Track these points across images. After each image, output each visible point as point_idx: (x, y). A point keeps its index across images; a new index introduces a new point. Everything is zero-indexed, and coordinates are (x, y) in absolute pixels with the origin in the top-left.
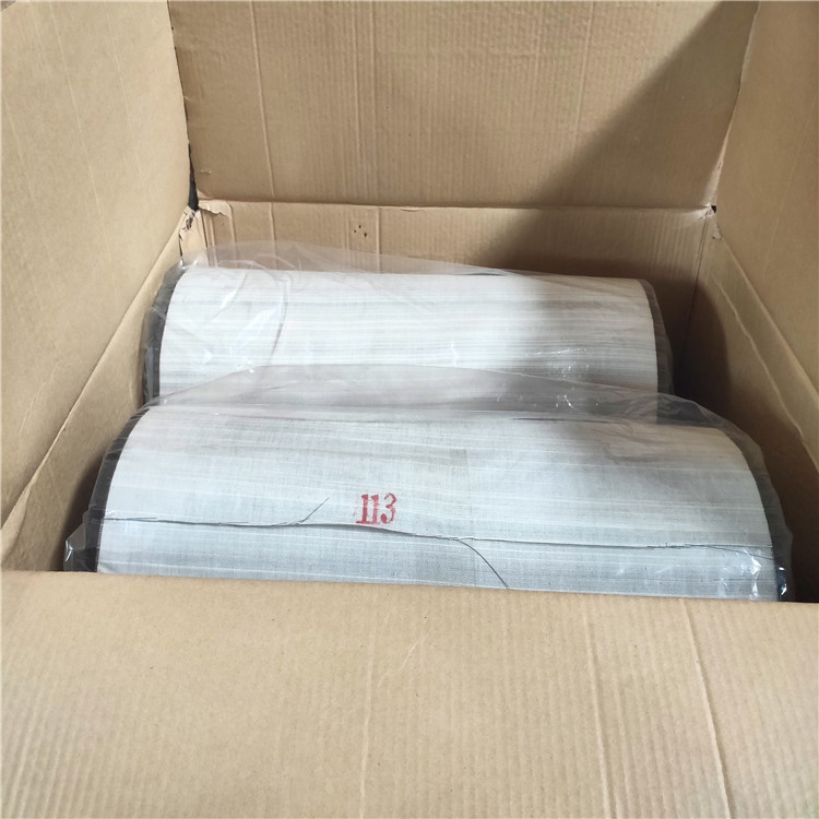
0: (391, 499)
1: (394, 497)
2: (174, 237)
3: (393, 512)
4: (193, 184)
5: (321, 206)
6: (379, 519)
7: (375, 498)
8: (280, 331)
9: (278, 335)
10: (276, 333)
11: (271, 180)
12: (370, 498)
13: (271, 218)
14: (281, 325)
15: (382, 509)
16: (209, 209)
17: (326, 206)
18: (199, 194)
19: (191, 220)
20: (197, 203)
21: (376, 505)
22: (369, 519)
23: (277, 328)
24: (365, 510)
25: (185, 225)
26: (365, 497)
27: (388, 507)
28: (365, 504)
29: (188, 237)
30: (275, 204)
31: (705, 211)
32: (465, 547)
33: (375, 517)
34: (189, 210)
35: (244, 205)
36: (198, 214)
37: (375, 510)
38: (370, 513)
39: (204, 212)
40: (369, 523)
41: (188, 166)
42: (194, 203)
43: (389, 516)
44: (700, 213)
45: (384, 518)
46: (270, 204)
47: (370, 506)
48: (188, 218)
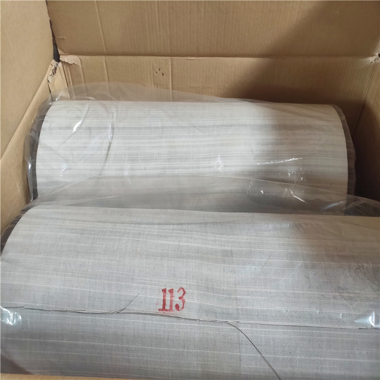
0: (181, 292)
1: (184, 291)
2: (44, 82)
3: (184, 302)
4: (55, 45)
5: (135, 57)
6: (174, 308)
7: (171, 291)
8: (109, 147)
9: (109, 150)
10: (107, 148)
11: (103, 42)
12: (167, 292)
13: (105, 65)
14: (110, 143)
15: (176, 300)
16: (66, 61)
17: (138, 57)
18: (60, 52)
19: (56, 69)
20: (59, 57)
21: (172, 296)
22: (167, 307)
23: (108, 145)
24: (164, 301)
25: (51, 73)
26: (164, 291)
27: (180, 298)
28: (164, 296)
29: (54, 80)
30: (107, 57)
31: (374, 58)
32: (233, 328)
33: (171, 306)
34: (54, 62)
35: (88, 58)
36: (60, 64)
37: (171, 301)
38: (168, 303)
39: (64, 63)
40: (167, 310)
41: (51, 34)
42: (57, 57)
43: (181, 306)
44: (371, 59)
45: (177, 306)
46: (104, 57)
47: (168, 298)
48: (53, 68)
